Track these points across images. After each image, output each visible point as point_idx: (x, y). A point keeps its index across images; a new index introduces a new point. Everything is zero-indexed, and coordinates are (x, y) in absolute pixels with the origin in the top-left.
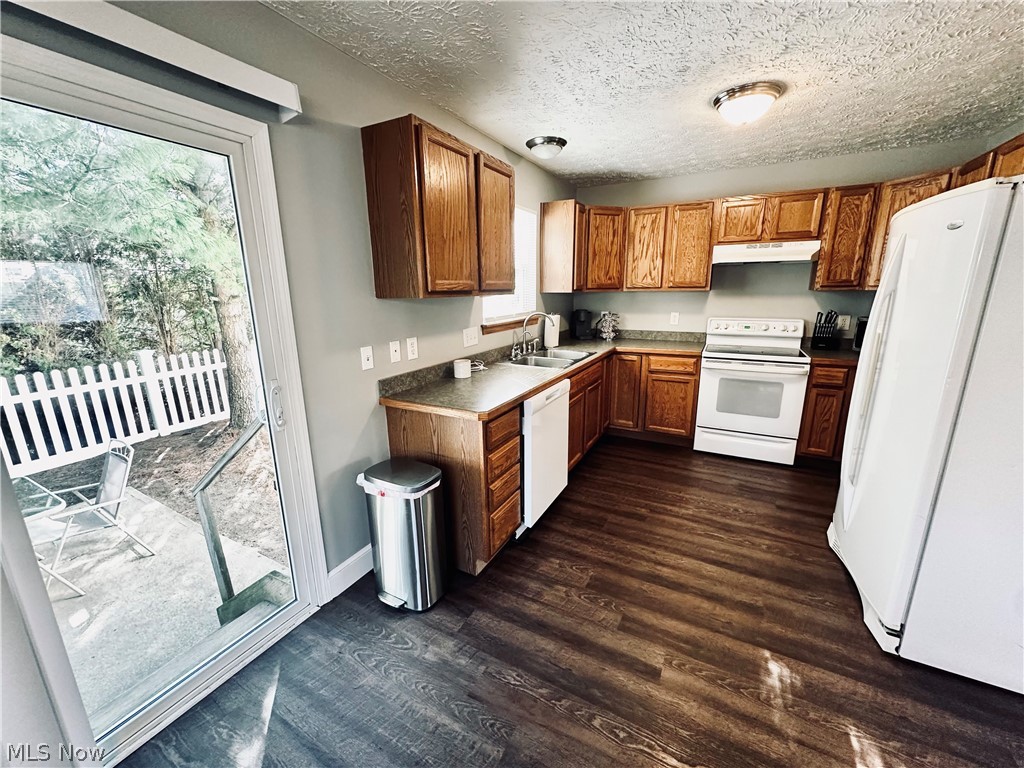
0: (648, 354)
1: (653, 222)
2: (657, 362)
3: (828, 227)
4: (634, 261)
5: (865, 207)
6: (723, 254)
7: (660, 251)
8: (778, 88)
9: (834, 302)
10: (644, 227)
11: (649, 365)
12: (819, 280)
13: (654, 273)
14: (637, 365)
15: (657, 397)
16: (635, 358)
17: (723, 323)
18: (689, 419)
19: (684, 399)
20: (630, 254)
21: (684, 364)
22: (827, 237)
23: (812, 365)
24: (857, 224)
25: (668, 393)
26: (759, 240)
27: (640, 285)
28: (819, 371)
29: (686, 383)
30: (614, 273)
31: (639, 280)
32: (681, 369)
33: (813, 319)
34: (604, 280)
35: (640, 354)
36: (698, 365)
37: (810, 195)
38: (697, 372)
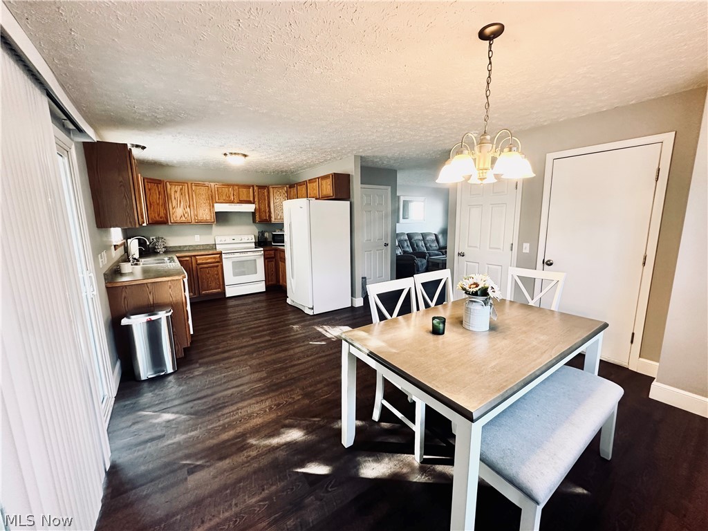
0: (195, 256)
1: (181, 189)
2: (201, 259)
3: (256, 199)
4: (173, 209)
5: (266, 194)
6: (220, 207)
7: (188, 204)
8: (245, 156)
9: (263, 227)
10: (176, 192)
11: (196, 261)
12: (257, 219)
13: (186, 215)
14: (190, 261)
15: (204, 276)
16: (188, 259)
17: (223, 238)
18: (221, 283)
19: (217, 274)
20: (170, 205)
21: (214, 258)
22: (257, 203)
23: (264, 250)
24: (265, 199)
25: (209, 273)
26: (233, 202)
27: (179, 221)
28: (266, 253)
29: (217, 266)
30: (162, 214)
31: (178, 218)
32: (214, 260)
33: (257, 235)
34: (158, 219)
35: (190, 257)
36: (221, 258)
37: (248, 187)
38: (221, 261)
